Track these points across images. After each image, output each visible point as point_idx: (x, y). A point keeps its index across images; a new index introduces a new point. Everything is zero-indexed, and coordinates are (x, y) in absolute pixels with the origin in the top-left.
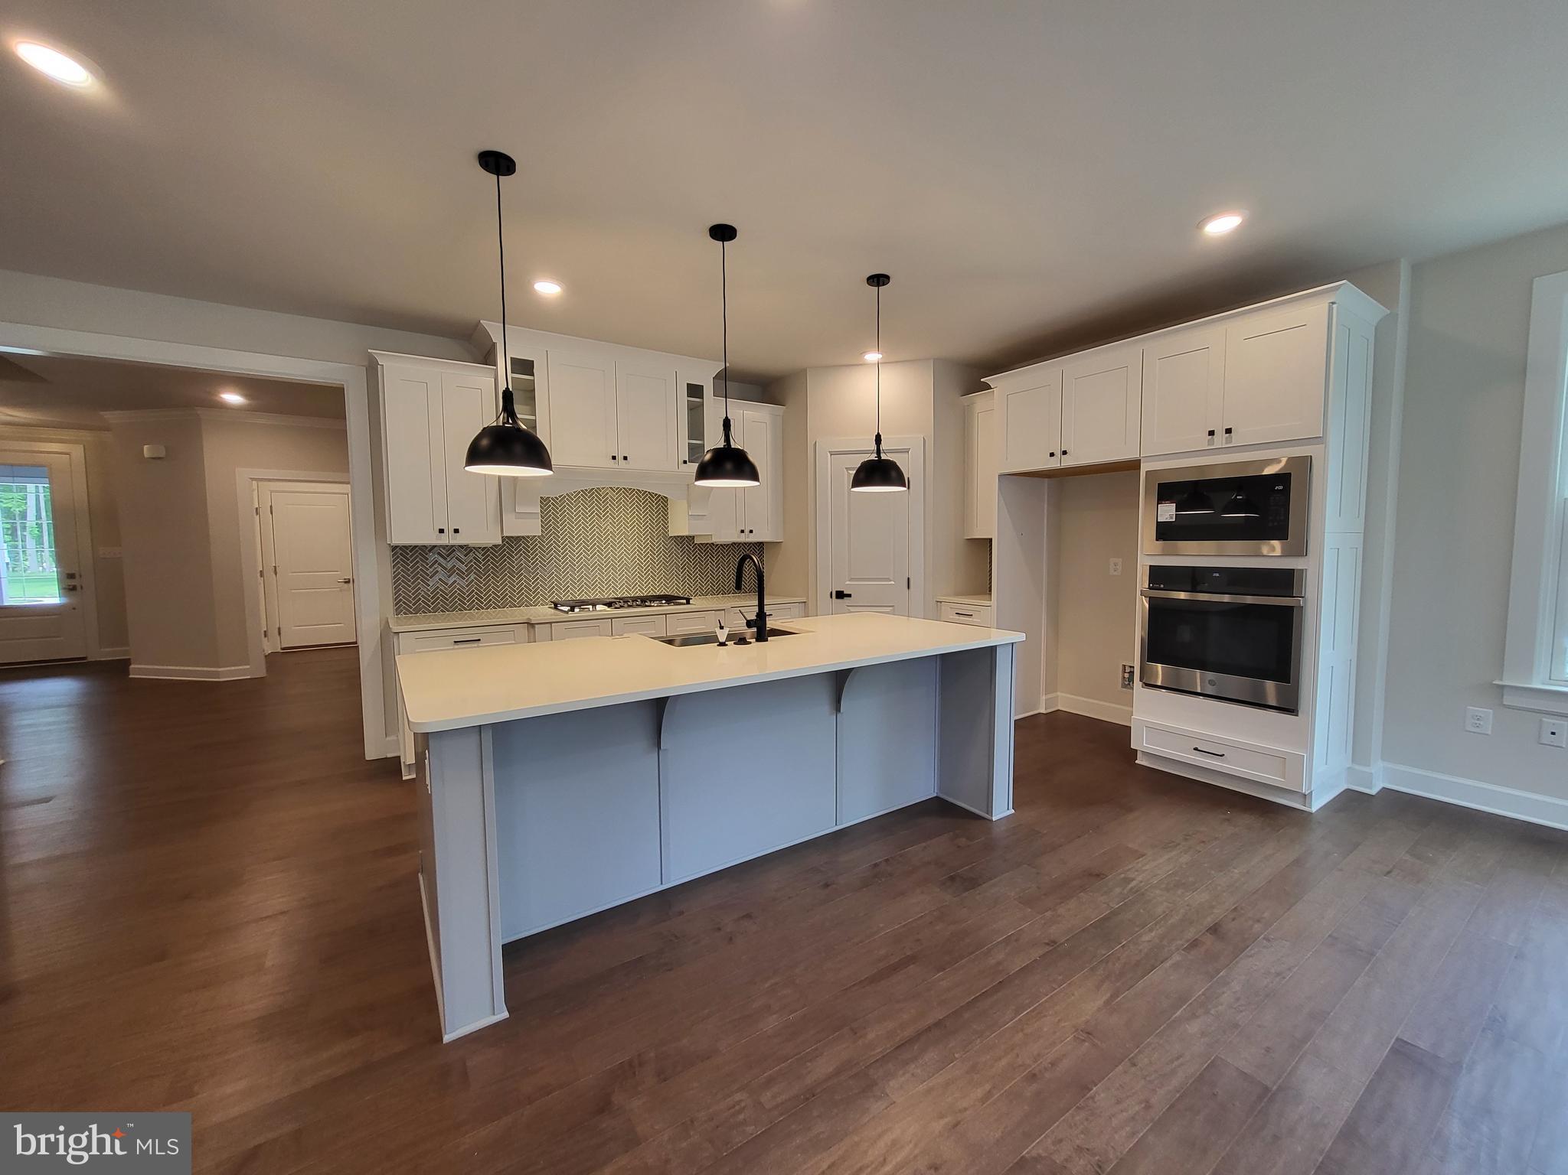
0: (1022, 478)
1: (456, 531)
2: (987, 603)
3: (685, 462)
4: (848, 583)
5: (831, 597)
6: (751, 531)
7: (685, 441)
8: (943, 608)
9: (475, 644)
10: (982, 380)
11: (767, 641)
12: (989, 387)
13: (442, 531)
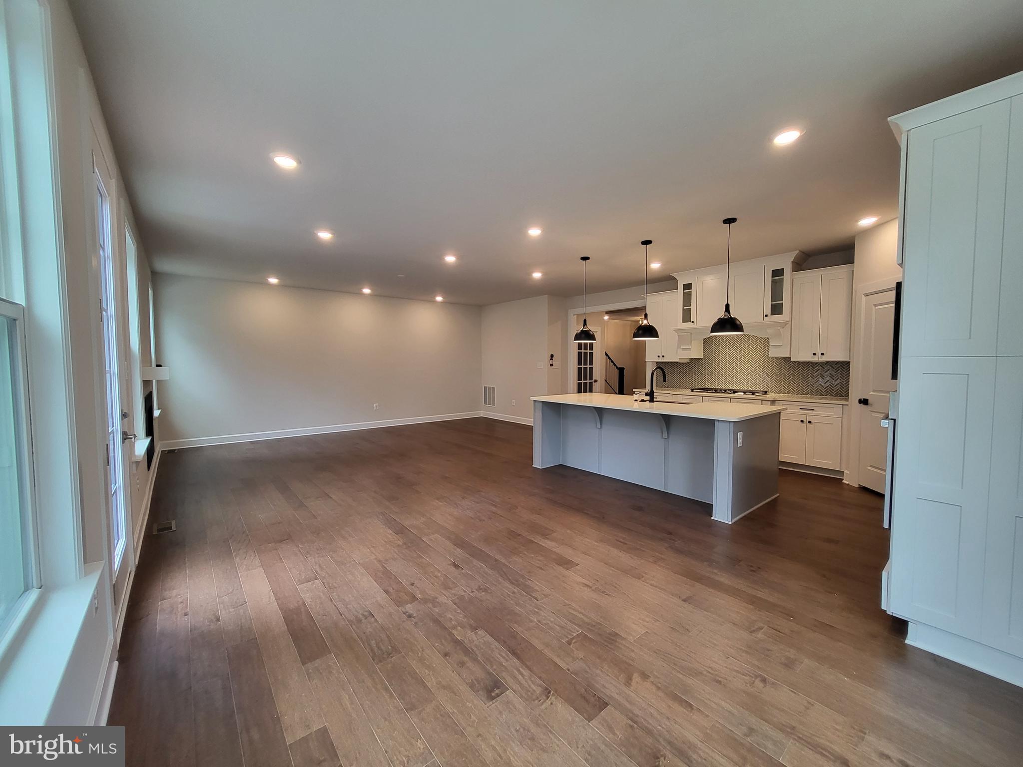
3: (767, 316)
4: (871, 393)
5: (860, 403)
6: (822, 354)
7: (768, 303)
13: (659, 356)
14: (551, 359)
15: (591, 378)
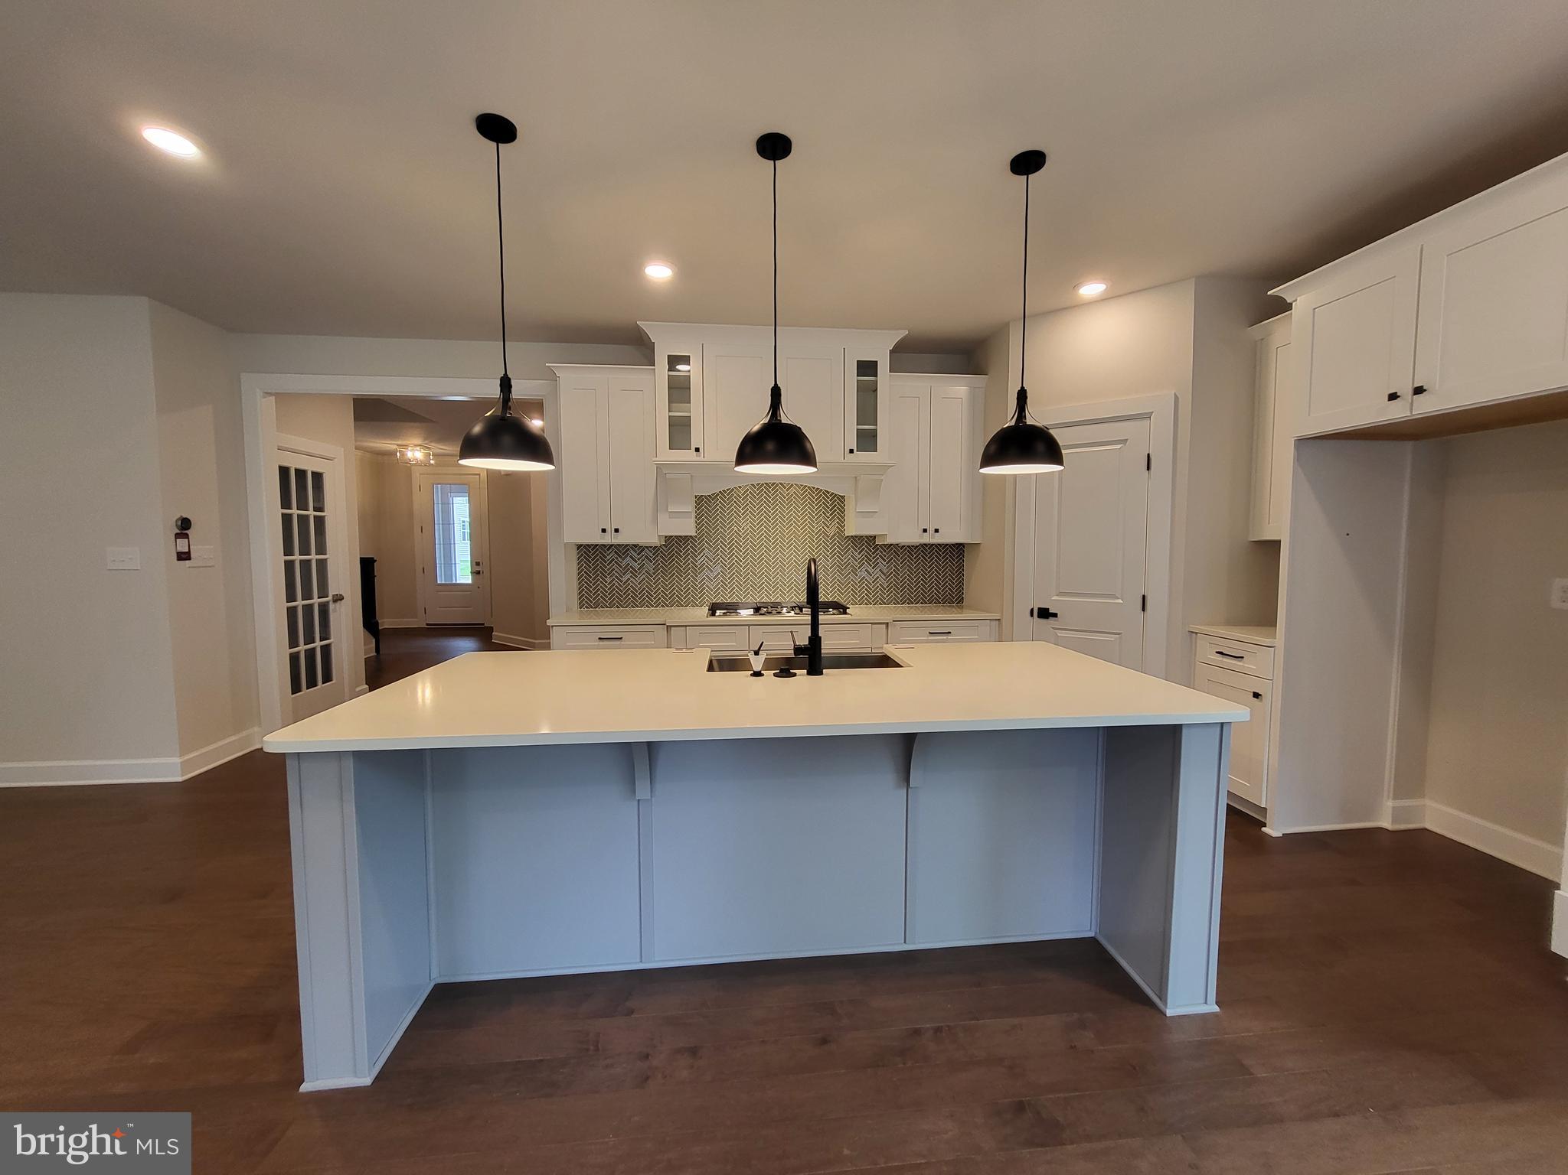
0: (1343, 442)
1: (617, 531)
2: (1267, 641)
3: (851, 451)
4: (1055, 598)
5: (1032, 615)
6: (937, 531)
7: (852, 427)
8: (1198, 641)
9: (617, 643)
10: (1269, 293)
11: (821, 674)
12: (1288, 307)
13: (604, 531)
14: (177, 536)
15: (323, 592)
